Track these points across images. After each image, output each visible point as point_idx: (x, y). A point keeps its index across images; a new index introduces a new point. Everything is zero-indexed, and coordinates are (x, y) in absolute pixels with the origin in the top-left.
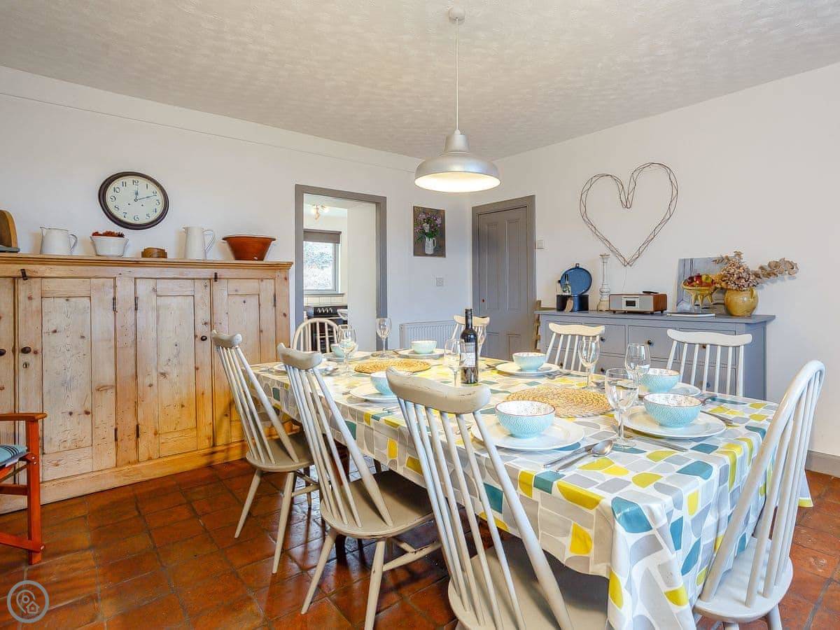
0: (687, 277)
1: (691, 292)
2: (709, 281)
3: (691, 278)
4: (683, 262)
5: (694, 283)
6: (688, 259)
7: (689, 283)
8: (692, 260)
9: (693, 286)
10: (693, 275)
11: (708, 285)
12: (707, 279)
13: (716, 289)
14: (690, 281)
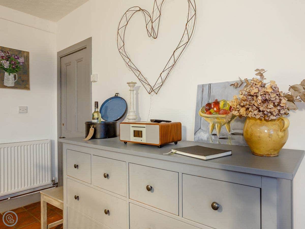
0: (204, 104)
1: (209, 120)
2: (227, 108)
3: (209, 105)
4: (202, 88)
5: (212, 111)
6: (206, 85)
7: (207, 110)
8: (210, 85)
9: (210, 113)
10: (210, 102)
11: (226, 113)
12: (224, 105)
13: (233, 117)
14: (208, 108)
